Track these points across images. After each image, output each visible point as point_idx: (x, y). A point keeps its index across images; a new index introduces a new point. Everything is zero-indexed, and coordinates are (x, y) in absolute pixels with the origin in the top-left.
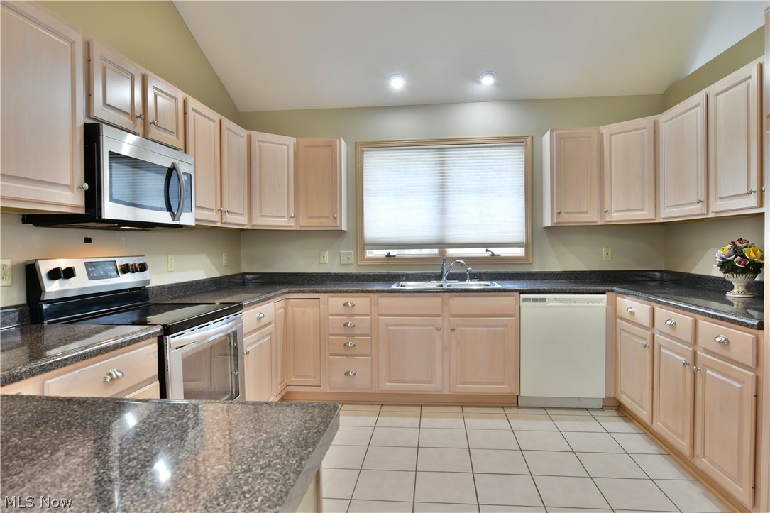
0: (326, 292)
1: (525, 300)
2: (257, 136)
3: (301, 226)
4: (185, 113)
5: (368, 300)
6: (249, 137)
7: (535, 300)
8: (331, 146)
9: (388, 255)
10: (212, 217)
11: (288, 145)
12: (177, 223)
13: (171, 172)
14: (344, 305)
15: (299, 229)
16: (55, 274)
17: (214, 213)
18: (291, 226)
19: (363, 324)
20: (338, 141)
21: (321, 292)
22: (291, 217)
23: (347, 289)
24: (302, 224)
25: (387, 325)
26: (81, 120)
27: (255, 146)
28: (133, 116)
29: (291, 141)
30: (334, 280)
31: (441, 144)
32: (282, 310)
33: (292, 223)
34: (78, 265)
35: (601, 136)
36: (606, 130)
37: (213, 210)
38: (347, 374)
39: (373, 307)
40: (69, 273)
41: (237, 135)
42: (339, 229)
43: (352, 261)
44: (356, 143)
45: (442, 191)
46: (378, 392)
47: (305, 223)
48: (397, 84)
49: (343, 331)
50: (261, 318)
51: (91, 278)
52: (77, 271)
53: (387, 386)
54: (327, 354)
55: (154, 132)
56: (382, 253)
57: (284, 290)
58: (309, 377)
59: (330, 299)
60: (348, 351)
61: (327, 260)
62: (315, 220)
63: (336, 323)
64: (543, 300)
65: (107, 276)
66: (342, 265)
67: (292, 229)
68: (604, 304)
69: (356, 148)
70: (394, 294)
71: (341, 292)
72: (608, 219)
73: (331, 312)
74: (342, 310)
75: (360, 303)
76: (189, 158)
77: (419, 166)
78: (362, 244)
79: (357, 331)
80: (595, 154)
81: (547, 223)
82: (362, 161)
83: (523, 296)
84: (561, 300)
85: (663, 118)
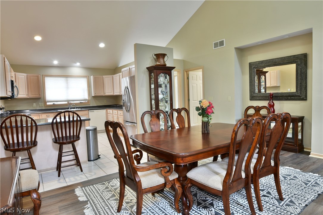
1: (90, 112)
2: (17, 74)
5: (53, 114)
6: (15, 74)
7: (92, 111)
8: (38, 76)
9: (54, 104)
11: (25, 76)
15: (29, 98)
20: (40, 75)
24: (30, 96)
31: (67, 77)
33: (27, 96)
35: (103, 78)
36: (104, 76)
43: (43, 106)
45: (67, 88)
48: (56, 62)
56: (52, 103)
61: (35, 106)
62: (34, 95)
64: (94, 111)
66: (40, 107)
67: (27, 98)
68: (105, 111)
71: (45, 113)
72: (105, 94)
77: (61, 81)
80: (102, 81)
81: (93, 95)
82: (44, 79)
83: (89, 111)
84: (97, 111)
85: (114, 76)
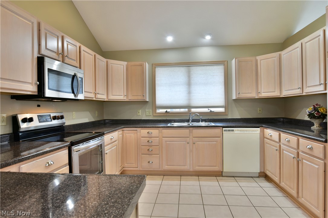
0: (140, 127)
1: (225, 131)
2: (110, 61)
3: (129, 100)
4: (80, 52)
5: (158, 130)
6: (107, 62)
7: (229, 130)
8: (142, 65)
10: (91, 96)
11: (123, 65)
12: (77, 98)
13: (74, 77)
14: (148, 133)
16: (25, 120)
17: (92, 94)
18: (125, 100)
19: (155, 141)
20: (144, 63)
21: (138, 127)
22: (125, 95)
23: (149, 126)
25: (166, 141)
26: (36, 55)
28: (58, 54)
29: (125, 63)
30: (143, 122)
31: (189, 64)
32: (121, 135)
33: (125, 98)
34: (35, 116)
35: (257, 61)
36: (259, 58)
38: (149, 162)
39: (160, 134)
40: (31, 120)
41: (102, 61)
42: (145, 100)
43: (151, 114)
44: (152, 64)
45: (189, 84)
46: (162, 170)
47: (131, 98)
48: (170, 39)
49: (147, 144)
50: (112, 138)
51: (40, 122)
52: (34, 119)
53: (166, 167)
54: (140, 154)
55: (67, 61)
56: (164, 110)
57: (122, 127)
58: (133, 164)
59: (141, 130)
60: (149, 152)
61: (140, 113)
62: (135, 97)
63: (144, 140)
64: (233, 131)
65: (47, 121)
66: (147, 116)
68: (259, 132)
69: (152, 66)
70: (169, 128)
71: (146, 127)
72: (260, 96)
73: (142, 136)
74: (147, 135)
75: (155, 132)
76: (82, 71)
77: (179, 74)
78: (155, 107)
79: (153, 144)
80: (254, 68)
81: (234, 98)
82: (155, 71)
83: (224, 129)
84: (240, 131)
85: (283, 53)
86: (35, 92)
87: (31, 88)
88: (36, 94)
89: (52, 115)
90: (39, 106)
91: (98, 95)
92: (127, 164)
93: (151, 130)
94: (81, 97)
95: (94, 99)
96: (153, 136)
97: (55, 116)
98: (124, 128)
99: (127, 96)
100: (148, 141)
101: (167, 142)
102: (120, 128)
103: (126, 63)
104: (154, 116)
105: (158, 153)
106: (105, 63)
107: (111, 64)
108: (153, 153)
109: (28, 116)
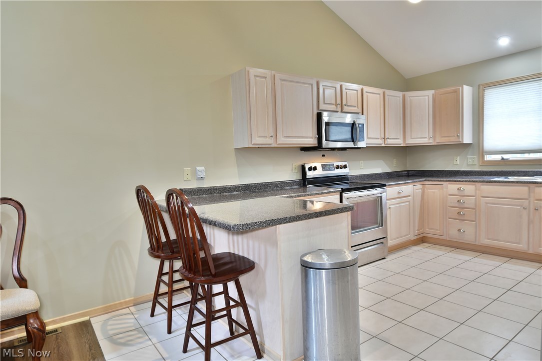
0: (446, 181)
2: (409, 94)
3: (437, 143)
4: (362, 95)
5: (474, 186)
6: (404, 96)
8: (456, 92)
9: (503, 159)
10: (379, 142)
11: (428, 96)
12: (356, 147)
13: (353, 125)
14: (458, 189)
15: (436, 144)
16: (310, 169)
17: (380, 140)
18: (431, 143)
19: (470, 202)
20: (461, 88)
21: (444, 181)
22: (431, 138)
23: (460, 179)
24: (438, 141)
25: (487, 203)
26: (315, 112)
27: (408, 100)
28: (336, 105)
29: (430, 93)
30: (463, 175)
32: (421, 190)
33: (431, 141)
34: (319, 165)
37: (379, 138)
38: (459, 230)
39: (477, 192)
40: (315, 169)
41: (395, 96)
42: (462, 143)
43: (476, 162)
44: (479, 85)
46: (480, 244)
47: (440, 140)
48: (504, 42)
49: (457, 205)
50: (400, 192)
51: (323, 171)
52: (318, 168)
53: (485, 241)
54: (447, 218)
55: (346, 109)
56: (498, 157)
57: (421, 180)
58: (437, 230)
59: (449, 185)
60: (460, 217)
61: (458, 162)
62: (446, 138)
63: (453, 200)
65: (330, 170)
67: (432, 144)
69: (479, 88)
70: (492, 184)
71: (456, 181)
73: (449, 193)
74: (456, 192)
75: (469, 188)
76: (363, 117)
78: (482, 153)
79: (466, 205)
86: (315, 144)
87: (312, 142)
88: (317, 146)
89: (336, 164)
90: (323, 156)
91: (388, 140)
92: (429, 229)
93: (463, 186)
94: (361, 144)
95: (383, 145)
96: (465, 194)
97: (338, 166)
98: (425, 181)
99: (434, 137)
100: (458, 201)
101: (489, 205)
102: (416, 180)
103: (433, 92)
104: (481, 165)
105: (474, 219)
106: (401, 97)
107: (410, 97)
108: (466, 218)
109: (313, 165)
